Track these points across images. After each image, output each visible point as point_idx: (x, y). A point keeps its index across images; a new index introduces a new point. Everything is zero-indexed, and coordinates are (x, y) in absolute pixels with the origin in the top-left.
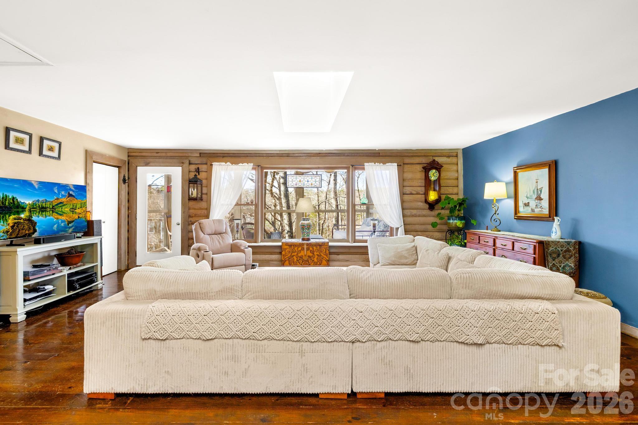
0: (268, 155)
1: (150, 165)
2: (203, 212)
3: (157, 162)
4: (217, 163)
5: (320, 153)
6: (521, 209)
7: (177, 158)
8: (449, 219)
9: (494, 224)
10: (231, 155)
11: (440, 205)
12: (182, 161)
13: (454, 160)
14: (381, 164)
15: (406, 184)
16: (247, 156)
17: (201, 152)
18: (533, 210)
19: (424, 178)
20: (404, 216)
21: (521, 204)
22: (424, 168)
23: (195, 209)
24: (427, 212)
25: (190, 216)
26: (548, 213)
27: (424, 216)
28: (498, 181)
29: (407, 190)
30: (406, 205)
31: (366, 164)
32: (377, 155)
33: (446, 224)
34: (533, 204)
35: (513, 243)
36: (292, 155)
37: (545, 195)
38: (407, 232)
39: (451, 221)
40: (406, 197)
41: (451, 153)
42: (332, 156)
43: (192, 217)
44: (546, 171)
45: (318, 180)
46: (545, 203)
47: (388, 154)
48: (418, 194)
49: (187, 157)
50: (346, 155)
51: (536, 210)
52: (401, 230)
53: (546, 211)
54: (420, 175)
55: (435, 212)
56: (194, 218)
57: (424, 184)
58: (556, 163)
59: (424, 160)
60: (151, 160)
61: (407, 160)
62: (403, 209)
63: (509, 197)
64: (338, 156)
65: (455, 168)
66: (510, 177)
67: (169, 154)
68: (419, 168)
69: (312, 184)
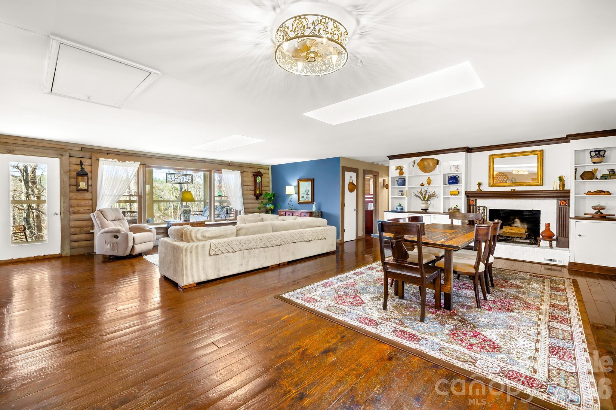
0: (151, 156)
1: (14, 152)
2: (87, 202)
3: (25, 151)
4: (103, 159)
5: (192, 160)
6: (301, 199)
7: (53, 149)
8: (267, 205)
9: (290, 206)
10: (116, 152)
11: (262, 196)
12: (60, 153)
13: (267, 171)
14: (232, 171)
15: (244, 184)
16: (132, 156)
17: (83, 146)
18: (305, 199)
19: (253, 180)
20: (244, 203)
21: (300, 197)
22: (253, 175)
23: (77, 199)
24: (255, 201)
25: (71, 206)
26: (311, 200)
27: (253, 203)
28: (291, 186)
29: (245, 188)
30: (246, 197)
31: (223, 170)
32: (228, 164)
33: (265, 207)
34: (305, 197)
35: (301, 214)
36: (171, 159)
37: (310, 193)
38: (246, 213)
39: (268, 206)
40: (245, 192)
41: (266, 168)
42: (200, 162)
43: (74, 207)
44: (310, 182)
45: (190, 178)
46: (310, 196)
47: (234, 165)
48: (250, 190)
49: (66, 150)
50: (209, 162)
51: (306, 199)
52: (243, 212)
53: (310, 200)
54: (252, 179)
55: (260, 201)
56: (76, 208)
57: (253, 185)
58: (314, 179)
59: (253, 170)
60: (17, 148)
61: (245, 170)
62: (243, 199)
63: (295, 194)
64: (204, 163)
65: (268, 176)
66: (295, 184)
67: (41, 145)
68: (251, 175)
69: (186, 181)
